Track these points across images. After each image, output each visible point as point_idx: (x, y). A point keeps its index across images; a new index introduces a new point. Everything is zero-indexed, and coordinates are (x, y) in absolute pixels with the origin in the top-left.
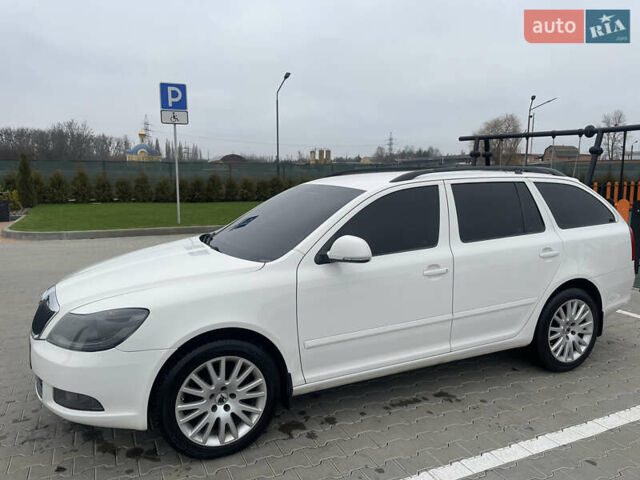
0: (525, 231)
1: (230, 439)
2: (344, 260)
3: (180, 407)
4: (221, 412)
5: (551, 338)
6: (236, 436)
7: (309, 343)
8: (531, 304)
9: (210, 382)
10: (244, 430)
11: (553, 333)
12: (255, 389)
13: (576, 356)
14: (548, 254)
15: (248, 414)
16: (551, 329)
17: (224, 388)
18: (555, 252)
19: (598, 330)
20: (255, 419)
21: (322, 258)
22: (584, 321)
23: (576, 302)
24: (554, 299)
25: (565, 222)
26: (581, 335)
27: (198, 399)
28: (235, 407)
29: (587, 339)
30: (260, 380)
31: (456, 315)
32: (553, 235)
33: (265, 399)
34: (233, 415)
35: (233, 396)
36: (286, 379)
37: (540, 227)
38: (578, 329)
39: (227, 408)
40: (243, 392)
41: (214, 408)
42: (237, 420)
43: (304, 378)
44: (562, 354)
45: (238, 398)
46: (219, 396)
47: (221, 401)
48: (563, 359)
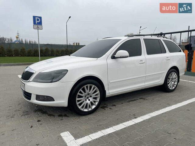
0: (162, 53)
1: (90, 109)
2: (121, 57)
3: (77, 99)
4: (88, 101)
5: (168, 82)
6: (92, 108)
7: (111, 81)
8: (164, 73)
9: (85, 92)
10: (94, 107)
11: (169, 81)
12: (97, 95)
13: (174, 88)
14: (168, 59)
15: (95, 102)
16: (168, 80)
17: (89, 94)
18: (169, 59)
19: (178, 81)
20: (97, 103)
21: (113, 57)
22: (175, 78)
23: (174, 73)
24: (169, 72)
25: (171, 51)
26: (175, 82)
27: (82, 97)
28: (91, 100)
30: (98, 92)
31: (147, 75)
32: (168, 54)
33: (99, 98)
34: (91, 102)
35: (91, 96)
36: (105, 92)
37: (165, 52)
38: (174, 80)
39: (89, 100)
40: (94, 96)
41: (86, 100)
42: (92, 104)
43: (110, 92)
44: (170, 87)
45: (92, 97)
46: (87, 97)
47: (88, 98)
48: (171, 89)
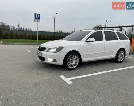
0: (115, 40)
1: (73, 68)
2: (90, 41)
3: (67, 61)
7: (85, 54)
8: (115, 51)
9: (72, 58)
10: (75, 67)
13: (121, 61)
14: (118, 43)
15: (76, 64)
19: (125, 57)
21: (86, 41)
23: (122, 52)
25: (121, 39)
26: (122, 57)
27: (70, 60)
29: (123, 58)
30: (78, 59)
31: (105, 52)
32: (119, 41)
33: (78, 62)
35: (74, 61)
36: (81, 59)
37: (117, 39)
38: (122, 56)
39: (73, 63)
40: (75, 61)
41: (71, 62)
42: (74, 65)
43: (84, 60)
48: (119, 61)
